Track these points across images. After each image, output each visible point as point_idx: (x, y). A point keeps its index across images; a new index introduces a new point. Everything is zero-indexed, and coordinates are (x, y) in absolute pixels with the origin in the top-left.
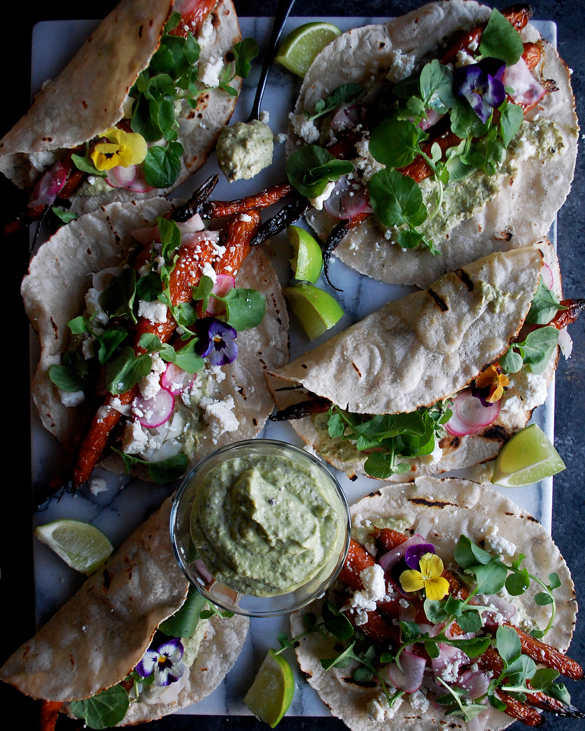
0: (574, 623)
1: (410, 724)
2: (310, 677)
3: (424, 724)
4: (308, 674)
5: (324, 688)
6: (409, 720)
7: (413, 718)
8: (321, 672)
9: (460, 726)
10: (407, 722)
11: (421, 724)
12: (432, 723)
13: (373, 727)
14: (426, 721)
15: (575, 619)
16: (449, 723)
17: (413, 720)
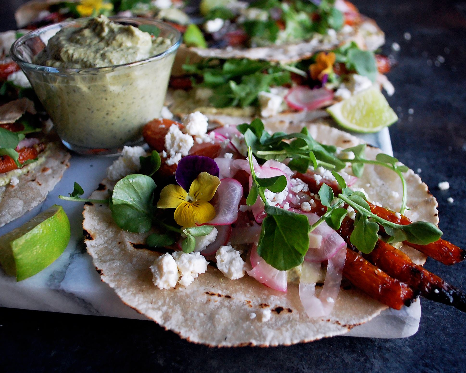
0: (436, 215)
1: (212, 306)
2: (90, 238)
3: (234, 307)
4: (89, 234)
5: (103, 256)
6: (212, 297)
7: (219, 296)
8: (106, 239)
9: (290, 311)
10: (209, 301)
11: (229, 308)
12: (247, 307)
13: (155, 306)
14: (237, 302)
15: (437, 212)
16: (273, 306)
17: (218, 299)
